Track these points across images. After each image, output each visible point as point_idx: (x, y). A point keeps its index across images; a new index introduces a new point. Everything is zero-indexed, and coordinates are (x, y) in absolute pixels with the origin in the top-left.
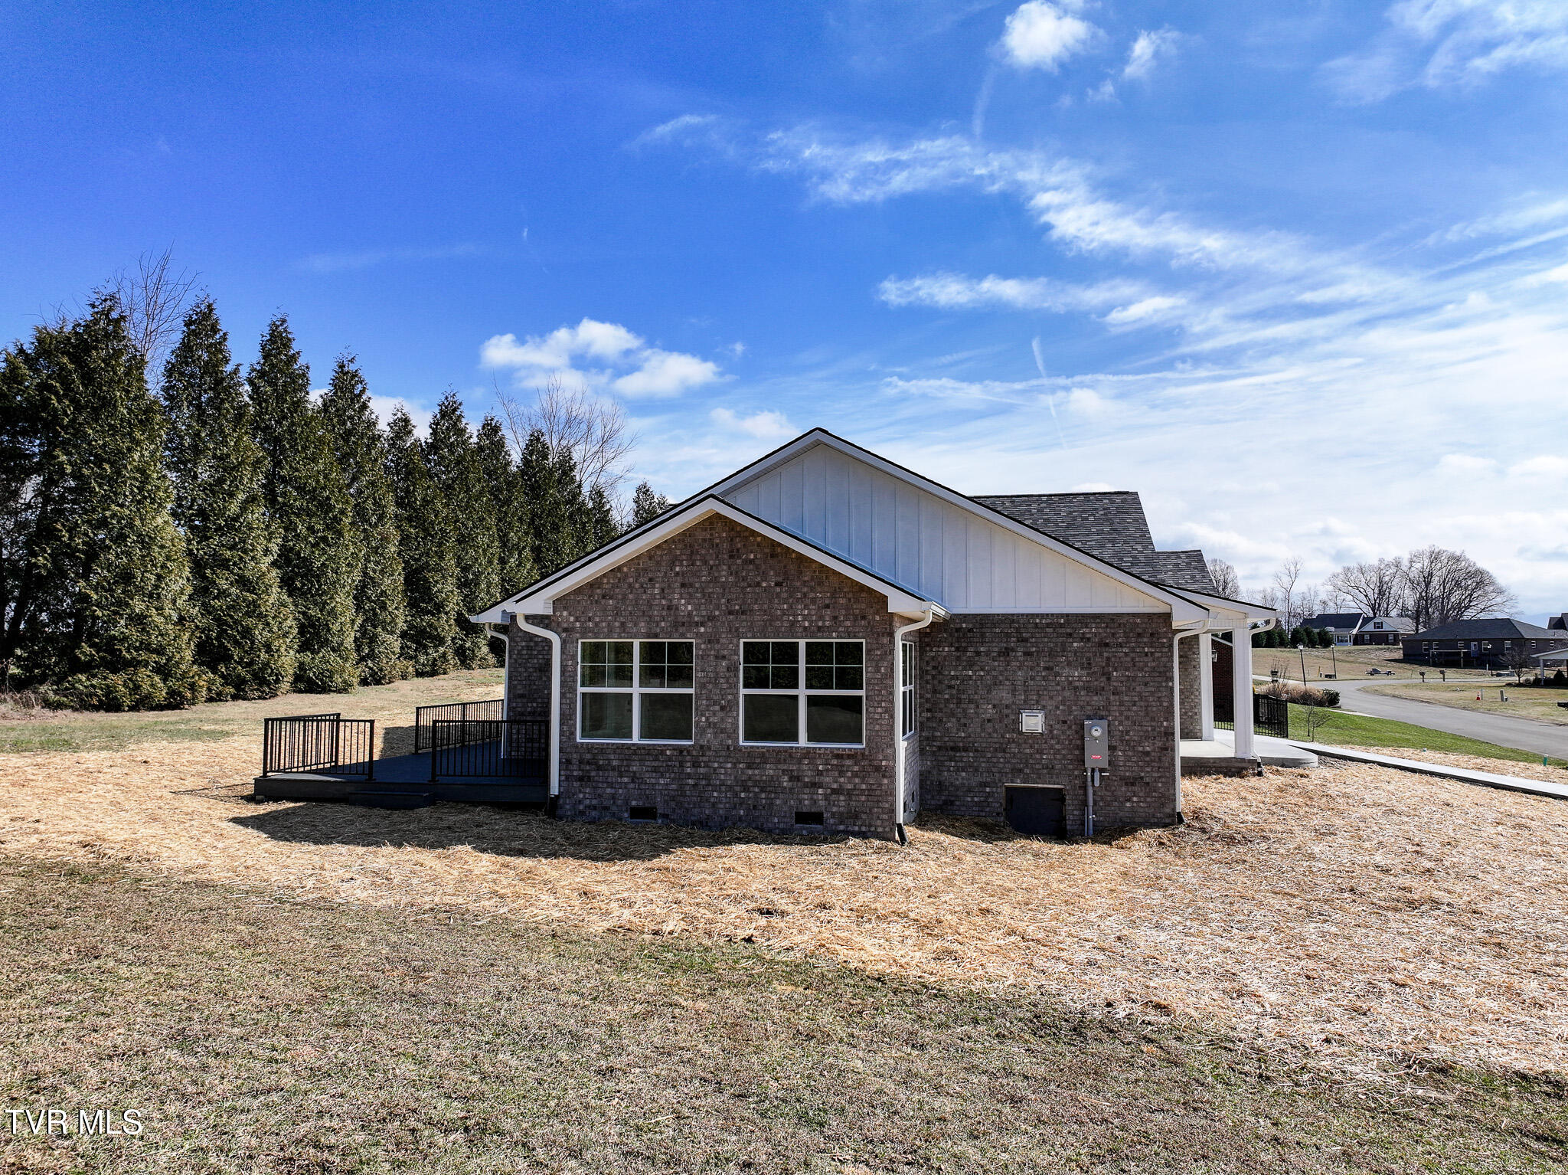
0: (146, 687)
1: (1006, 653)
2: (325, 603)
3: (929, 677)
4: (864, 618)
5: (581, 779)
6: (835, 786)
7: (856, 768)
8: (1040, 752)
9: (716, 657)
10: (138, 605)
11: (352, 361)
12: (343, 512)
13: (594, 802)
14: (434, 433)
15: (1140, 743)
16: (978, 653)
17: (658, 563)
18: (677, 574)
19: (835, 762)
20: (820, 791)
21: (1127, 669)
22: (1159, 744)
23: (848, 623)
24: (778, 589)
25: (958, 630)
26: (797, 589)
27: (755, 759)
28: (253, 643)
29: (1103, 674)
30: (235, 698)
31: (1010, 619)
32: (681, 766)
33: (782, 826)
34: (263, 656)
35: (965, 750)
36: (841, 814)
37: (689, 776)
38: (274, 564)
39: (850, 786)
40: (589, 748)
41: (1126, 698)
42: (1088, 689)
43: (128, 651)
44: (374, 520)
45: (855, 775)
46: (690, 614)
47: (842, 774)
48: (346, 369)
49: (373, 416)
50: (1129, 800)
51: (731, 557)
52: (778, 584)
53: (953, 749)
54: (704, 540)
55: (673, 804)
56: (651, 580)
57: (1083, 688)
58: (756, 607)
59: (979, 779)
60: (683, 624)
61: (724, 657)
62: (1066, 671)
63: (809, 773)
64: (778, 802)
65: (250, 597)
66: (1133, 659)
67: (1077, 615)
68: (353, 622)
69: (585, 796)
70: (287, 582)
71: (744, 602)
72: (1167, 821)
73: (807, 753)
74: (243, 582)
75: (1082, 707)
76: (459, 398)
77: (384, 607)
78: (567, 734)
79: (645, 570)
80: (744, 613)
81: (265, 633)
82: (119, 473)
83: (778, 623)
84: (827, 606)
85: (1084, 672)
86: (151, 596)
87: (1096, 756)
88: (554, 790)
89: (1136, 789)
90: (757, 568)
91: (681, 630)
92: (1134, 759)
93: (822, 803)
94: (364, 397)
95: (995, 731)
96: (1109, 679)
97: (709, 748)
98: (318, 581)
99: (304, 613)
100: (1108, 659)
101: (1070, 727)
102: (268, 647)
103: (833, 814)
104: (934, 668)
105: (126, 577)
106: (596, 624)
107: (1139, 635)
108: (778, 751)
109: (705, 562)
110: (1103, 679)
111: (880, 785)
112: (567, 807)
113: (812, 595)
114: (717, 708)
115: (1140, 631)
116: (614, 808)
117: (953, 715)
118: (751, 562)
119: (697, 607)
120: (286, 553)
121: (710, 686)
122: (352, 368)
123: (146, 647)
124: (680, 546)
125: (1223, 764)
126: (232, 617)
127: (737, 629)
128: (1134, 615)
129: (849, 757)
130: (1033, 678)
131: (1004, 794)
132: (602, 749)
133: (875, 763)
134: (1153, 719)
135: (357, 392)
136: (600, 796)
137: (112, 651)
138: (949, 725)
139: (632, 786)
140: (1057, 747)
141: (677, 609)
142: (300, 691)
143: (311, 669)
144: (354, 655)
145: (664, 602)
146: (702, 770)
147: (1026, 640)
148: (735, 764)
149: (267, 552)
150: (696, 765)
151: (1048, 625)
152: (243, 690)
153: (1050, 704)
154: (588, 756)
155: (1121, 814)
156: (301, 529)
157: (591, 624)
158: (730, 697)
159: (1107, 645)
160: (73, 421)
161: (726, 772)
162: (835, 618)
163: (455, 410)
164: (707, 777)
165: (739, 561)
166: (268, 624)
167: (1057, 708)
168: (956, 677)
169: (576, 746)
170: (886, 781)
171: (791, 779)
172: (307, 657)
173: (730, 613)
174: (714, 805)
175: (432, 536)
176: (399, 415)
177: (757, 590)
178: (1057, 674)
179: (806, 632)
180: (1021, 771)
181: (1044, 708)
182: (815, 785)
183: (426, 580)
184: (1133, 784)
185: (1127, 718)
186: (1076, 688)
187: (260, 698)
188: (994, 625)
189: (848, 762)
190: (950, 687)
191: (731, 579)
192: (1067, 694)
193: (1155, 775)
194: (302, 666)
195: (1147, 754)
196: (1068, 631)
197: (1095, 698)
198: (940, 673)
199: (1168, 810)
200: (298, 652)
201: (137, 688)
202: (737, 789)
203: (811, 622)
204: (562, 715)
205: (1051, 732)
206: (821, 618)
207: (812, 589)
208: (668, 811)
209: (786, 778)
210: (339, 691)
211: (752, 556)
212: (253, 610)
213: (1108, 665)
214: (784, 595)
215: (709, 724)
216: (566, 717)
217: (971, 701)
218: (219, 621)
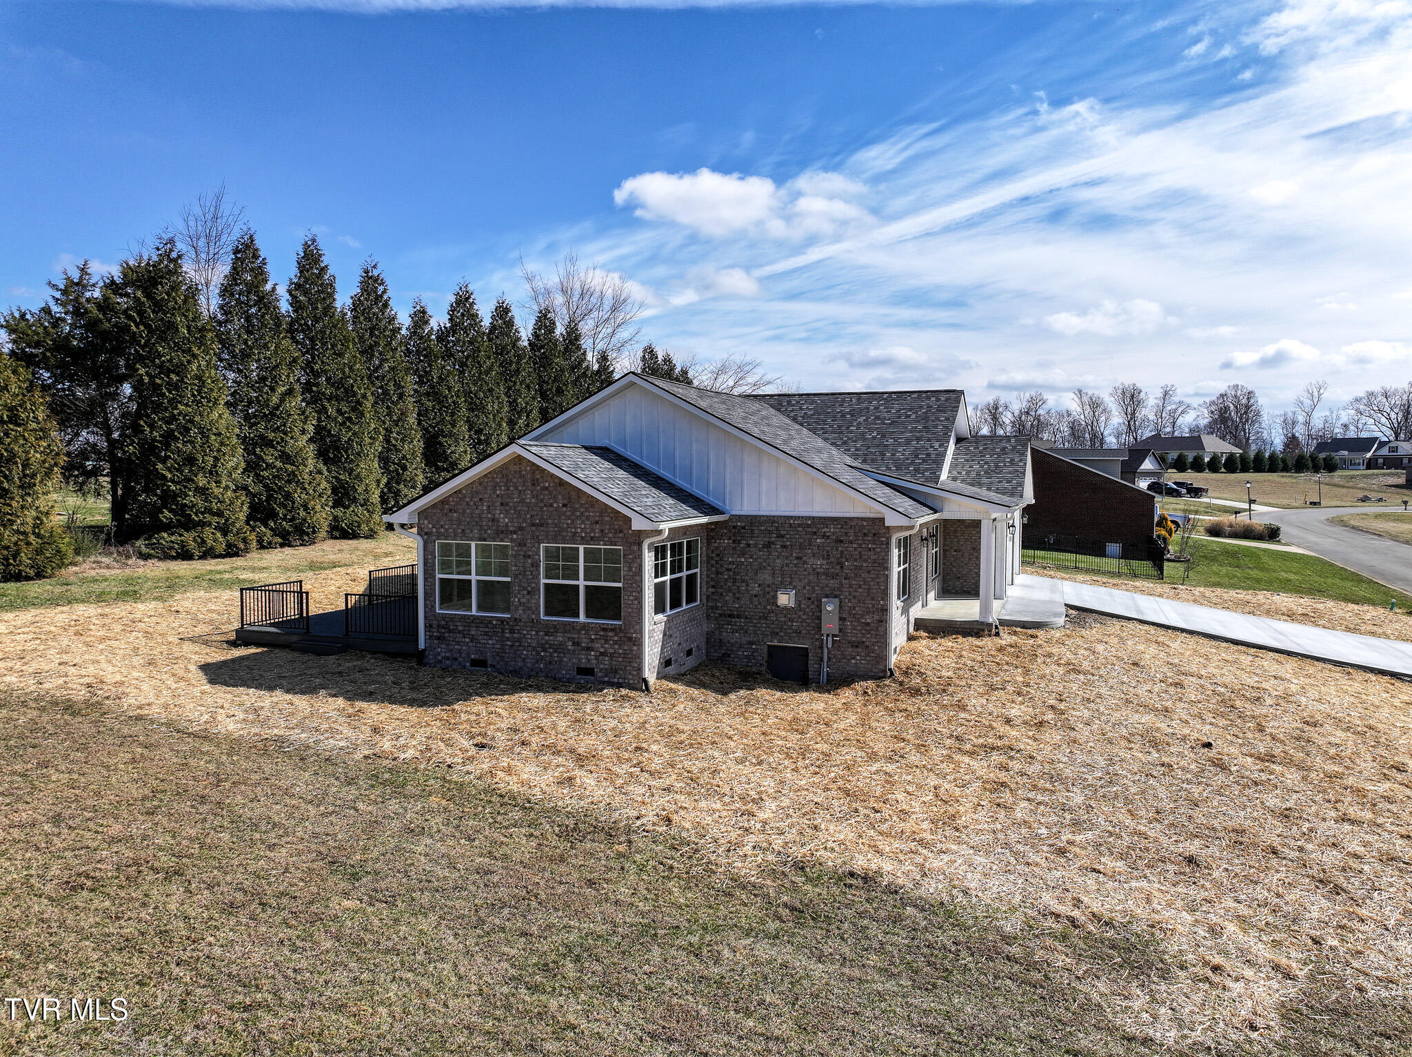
0: (210, 543)
1: (768, 545)
2: (352, 470)
3: (713, 562)
4: (621, 531)
5: (439, 638)
6: (602, 650)
7: (616, 638)
8: (791, 620)
9: (524, 556)
10: (201, 481)
11: (374, 267)
12: (364, 396)
13: (448, 654)
14: (451, 320)
15: (863, 616)
16: (748, 545)
17: (485, 488)
18: (498, 496)
19: (602, 633)
20: (593, 653)
21: (855, 560)
22: (876, 617)
23: (611, 535)
24: (564, 509)
25: (734, 527)
26: (576, 510)
27: (551, 629)
28: (293, 503)
29: (838, 564)
30: (282, 545)
31: (771, 520)
32: (503, 632)
33: (568, 676)
34: (302, 513)
35: (738, 617)
36: (606, 669)
37: (508, 639)
38: (311, 440)
39: (612, 651)
40: (444, 617)
41: (855, 582)
42: (826, 574)
43: (197, 515)
44: (395, 398)
45: (616, 643)
46: (507, 525)
47: (607, 641)
48: (370, 274)
49: (393, 313)
50: (854, 658)
51: (533, 484)
52: (564, 505)
53: (730, 616)
54: (515, 472)
55: (498, 658)
56: (481, 499)
57: (824, 574)
58: (550, 521)
59: (748, 639)
60: (502, 532)
61: (529, 556)
62: (811, 561)
63: (585, 640)
64: (565, 660)
65: (290, 468)
66: (860, 553)
67: (820, 518)
68: (378, 481)
69: (442, 650)
70: (322, 454)
71: (542, 518)
72: (881, 674)
73: (584, 626)
74: (286, 457)
75: (822, 588)
76: (470, 288)
77: (404, 468)
78: (429, 607)
79: (477, 492)
80: (542, 525)
81: (303, 496)
82: (182, 381)
83: (564, 534)
84: (597, 522)
85: (825, 562)
86: (211, 472)
87: (830, 625)
88: (422, 646)
89: (859, 650)
90: (551, 493)
91: (501, 536)
92: (859, 628)
93: (594, 662)
94: (385, 297)
95: (760, 604)
96: (842, 567)
97: (520, 620)
98: (346, 452)
99: (336, 478)
100: (842, 552)
101: (813, 603)
102: (306, 508)
103: (601, 669)
104: (717, 555)
105: (191, 460)
106: (446, 530)
107: (865, 535)
108: (565, 624)
109: (516, 488)
110: (838, 567)
111: (632, 651)
112: (431, 658)
113: (587, 514)
114: (525, 592)
115: (866, 531)
116: (460, 659)
117: (730, 591)
118: (546, 488)
119: (511, 520)
120: (319, 429)
121: (521, 577)
122: (375, 273)
123: (209, 511)
124: (500, 476)
125: (967, 626)
126: (276, 484)
127: (538, 536)
128: (862, 519)
129: (612, 630)
130: (787, 565)
131: (766, 650)
132: (452, 617)
133: (628, 635)
134: (873, 599)
135: (379, 293)
136: (451, 650)
137: (183, 514)
138: (727, 598)
139: (471, 644)
140: (804, 617)
141: (498, 521)
142: (336, 538)
143: (343, 521)
144: (378, 508)
145: (489, 516)
146: (516, 635)
147: (782, 536)
148: (537, 632)
149: (303, 432)
150: (512, 632)
151: (799, 525)
152: (288, 540)
153: (799, 585)
154: (443, 623)
155: (848, 668)
156: (331, 411)
157: (442, 530)
158: (533, 585)
159: (841, 541)
160: (147, 342)
161: (531, 637)
162: (602, 531)
163: (469, 297)
164: (519, 640)
165: (538, 488)
166: (305, 489)
167: (805, 588)
168: (732, 563)
169: (435, 616)
170: (635, 648)
171: (574, 644)
172: (339, 512)
173: (533, 525)
174: (524, 659)
175: (446, 407)
176: (418, 308)
177: (550, 509)
178: (805, 563)
179: (584, 541)
180: (777, 633)
181: (795, 588)
182: (589, 649)
183: (441, 444)
184: (857, 647)
185: (854, 597)
186: (818, 573)
187: (301, 545)
188: (761, 524)
189: (610, 634)
190: (729, 570)
191: (533, 500)
192: (811, 577)
193: (873, 640)
194: (336, 518)
195: (868, 624)
196: (814, 530)
197: (832, 582)
198: (721, 559)
199: (881, 667)
200: (333, 507)
201: (203, 542)
202: (539, 649)
203: (586, 533)
204: (426, 594)
205: (800, 605)
206: (593, 530)
207: (587, 509)
208: (495, 663)
209: (570, 643)
210: (366, 537)
211: (547, 485)
212: (292, 478)
213: (841, 557)
214: (568, 513)
215: (521, 604)
216: (429, 595)
217: (743, 581)
218: (266, 486)
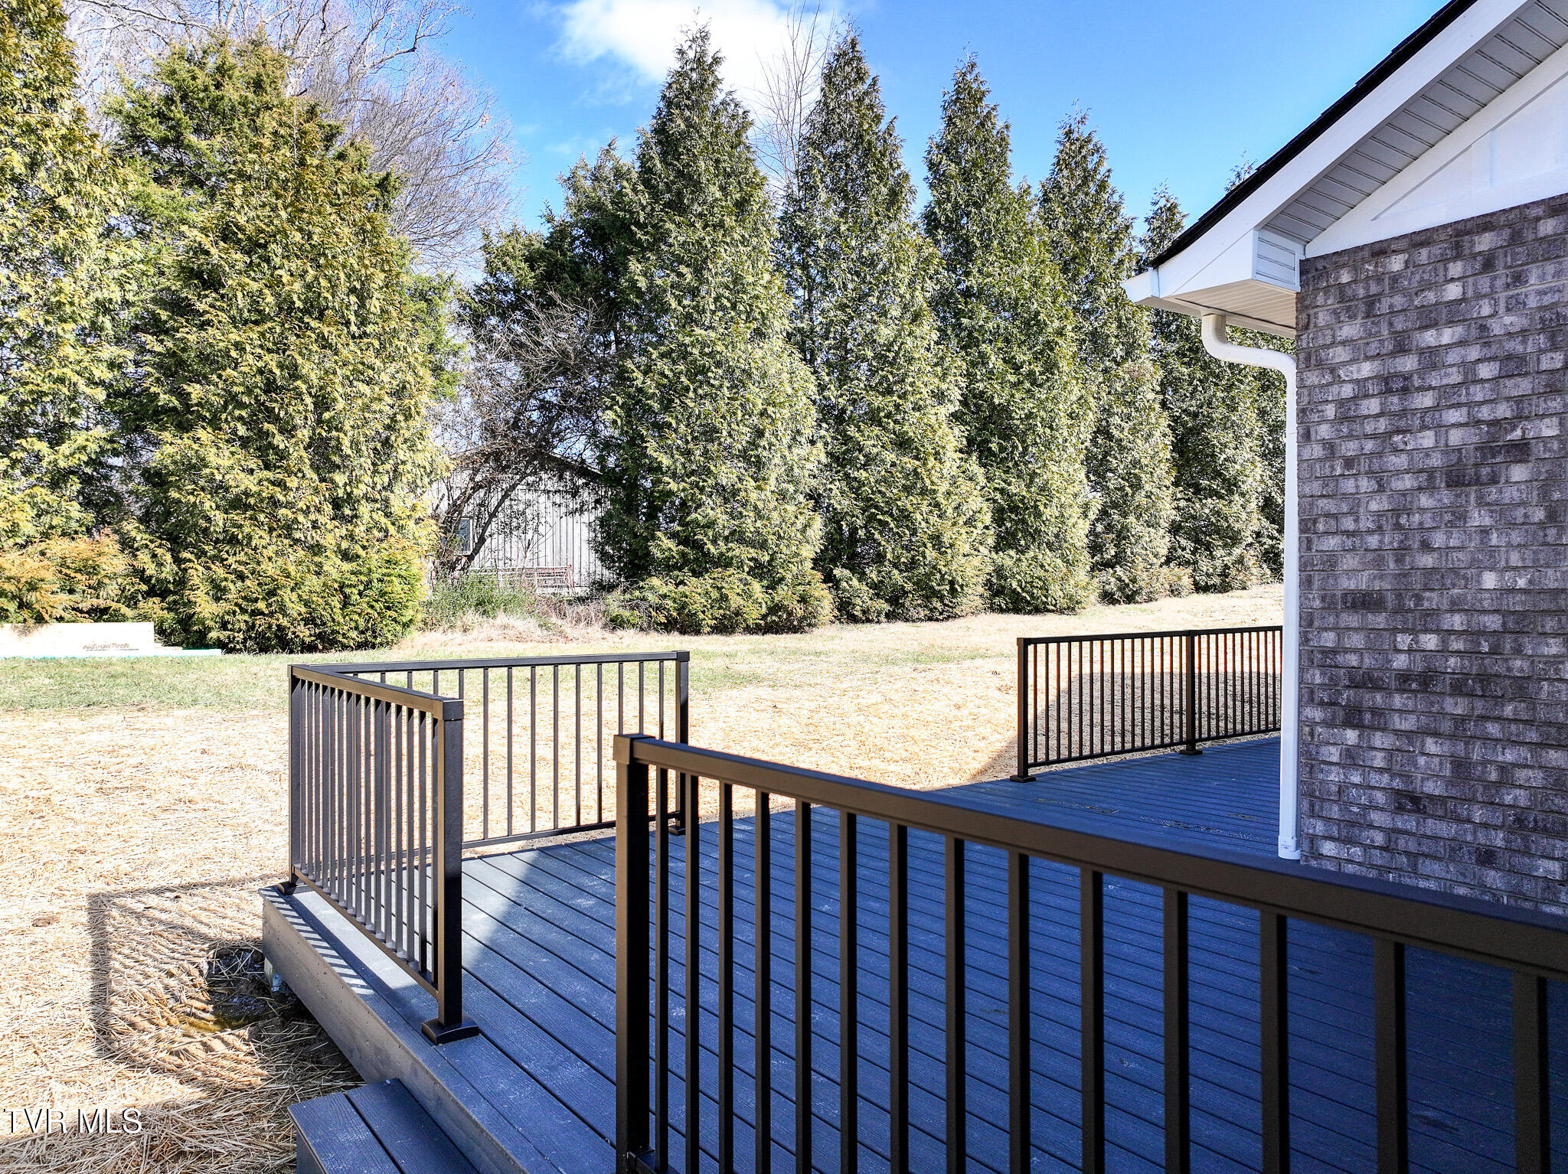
0: (735, 601)
2: (1033, 475)
10: (727, 473)
11: (1082, 122)
12: (1060, 333)
28: (914, 533)
30: (891, 616)
34: (931, 554)
38: (956, 417)
43: (714, 542)
44: (1119, 352)
48: (1075, 135)
65: (909, 463)
68: (1086, 507)
70: (975, 446)
74: (903, 444)
77: (1137, 486)
81: (933, 519)
82: (701, 280)
86: (744, 455)
98: (1023, 442)
99: (1002, 491)
102: (936, 539)
120: (972, 399)
122: (1084, 131)
123: (737, 536)
126: (883, 494)
135: (1090, 166)
142: (1001, 611)
143: (1013, 576)
144: (1085, 559)
149: (940, 397)
152: (903, 605)
156: (995, 362)
160: (650, 215)
166: (937, 505)
172: (1007, 558)
175: (1217, 377)
183: (1207, 442)
187: (930, 619)
194: (999, 571)
200: (997, 548)
201: (724, 598)
210: (1061, 611)
212: (914, 484)
